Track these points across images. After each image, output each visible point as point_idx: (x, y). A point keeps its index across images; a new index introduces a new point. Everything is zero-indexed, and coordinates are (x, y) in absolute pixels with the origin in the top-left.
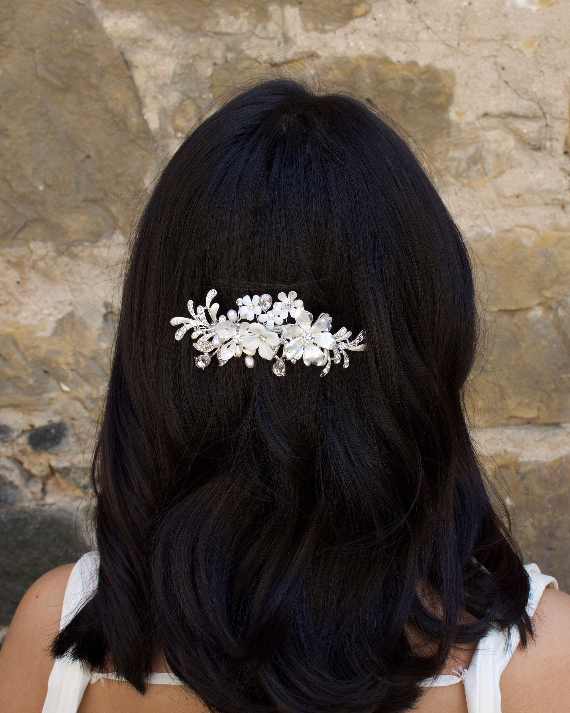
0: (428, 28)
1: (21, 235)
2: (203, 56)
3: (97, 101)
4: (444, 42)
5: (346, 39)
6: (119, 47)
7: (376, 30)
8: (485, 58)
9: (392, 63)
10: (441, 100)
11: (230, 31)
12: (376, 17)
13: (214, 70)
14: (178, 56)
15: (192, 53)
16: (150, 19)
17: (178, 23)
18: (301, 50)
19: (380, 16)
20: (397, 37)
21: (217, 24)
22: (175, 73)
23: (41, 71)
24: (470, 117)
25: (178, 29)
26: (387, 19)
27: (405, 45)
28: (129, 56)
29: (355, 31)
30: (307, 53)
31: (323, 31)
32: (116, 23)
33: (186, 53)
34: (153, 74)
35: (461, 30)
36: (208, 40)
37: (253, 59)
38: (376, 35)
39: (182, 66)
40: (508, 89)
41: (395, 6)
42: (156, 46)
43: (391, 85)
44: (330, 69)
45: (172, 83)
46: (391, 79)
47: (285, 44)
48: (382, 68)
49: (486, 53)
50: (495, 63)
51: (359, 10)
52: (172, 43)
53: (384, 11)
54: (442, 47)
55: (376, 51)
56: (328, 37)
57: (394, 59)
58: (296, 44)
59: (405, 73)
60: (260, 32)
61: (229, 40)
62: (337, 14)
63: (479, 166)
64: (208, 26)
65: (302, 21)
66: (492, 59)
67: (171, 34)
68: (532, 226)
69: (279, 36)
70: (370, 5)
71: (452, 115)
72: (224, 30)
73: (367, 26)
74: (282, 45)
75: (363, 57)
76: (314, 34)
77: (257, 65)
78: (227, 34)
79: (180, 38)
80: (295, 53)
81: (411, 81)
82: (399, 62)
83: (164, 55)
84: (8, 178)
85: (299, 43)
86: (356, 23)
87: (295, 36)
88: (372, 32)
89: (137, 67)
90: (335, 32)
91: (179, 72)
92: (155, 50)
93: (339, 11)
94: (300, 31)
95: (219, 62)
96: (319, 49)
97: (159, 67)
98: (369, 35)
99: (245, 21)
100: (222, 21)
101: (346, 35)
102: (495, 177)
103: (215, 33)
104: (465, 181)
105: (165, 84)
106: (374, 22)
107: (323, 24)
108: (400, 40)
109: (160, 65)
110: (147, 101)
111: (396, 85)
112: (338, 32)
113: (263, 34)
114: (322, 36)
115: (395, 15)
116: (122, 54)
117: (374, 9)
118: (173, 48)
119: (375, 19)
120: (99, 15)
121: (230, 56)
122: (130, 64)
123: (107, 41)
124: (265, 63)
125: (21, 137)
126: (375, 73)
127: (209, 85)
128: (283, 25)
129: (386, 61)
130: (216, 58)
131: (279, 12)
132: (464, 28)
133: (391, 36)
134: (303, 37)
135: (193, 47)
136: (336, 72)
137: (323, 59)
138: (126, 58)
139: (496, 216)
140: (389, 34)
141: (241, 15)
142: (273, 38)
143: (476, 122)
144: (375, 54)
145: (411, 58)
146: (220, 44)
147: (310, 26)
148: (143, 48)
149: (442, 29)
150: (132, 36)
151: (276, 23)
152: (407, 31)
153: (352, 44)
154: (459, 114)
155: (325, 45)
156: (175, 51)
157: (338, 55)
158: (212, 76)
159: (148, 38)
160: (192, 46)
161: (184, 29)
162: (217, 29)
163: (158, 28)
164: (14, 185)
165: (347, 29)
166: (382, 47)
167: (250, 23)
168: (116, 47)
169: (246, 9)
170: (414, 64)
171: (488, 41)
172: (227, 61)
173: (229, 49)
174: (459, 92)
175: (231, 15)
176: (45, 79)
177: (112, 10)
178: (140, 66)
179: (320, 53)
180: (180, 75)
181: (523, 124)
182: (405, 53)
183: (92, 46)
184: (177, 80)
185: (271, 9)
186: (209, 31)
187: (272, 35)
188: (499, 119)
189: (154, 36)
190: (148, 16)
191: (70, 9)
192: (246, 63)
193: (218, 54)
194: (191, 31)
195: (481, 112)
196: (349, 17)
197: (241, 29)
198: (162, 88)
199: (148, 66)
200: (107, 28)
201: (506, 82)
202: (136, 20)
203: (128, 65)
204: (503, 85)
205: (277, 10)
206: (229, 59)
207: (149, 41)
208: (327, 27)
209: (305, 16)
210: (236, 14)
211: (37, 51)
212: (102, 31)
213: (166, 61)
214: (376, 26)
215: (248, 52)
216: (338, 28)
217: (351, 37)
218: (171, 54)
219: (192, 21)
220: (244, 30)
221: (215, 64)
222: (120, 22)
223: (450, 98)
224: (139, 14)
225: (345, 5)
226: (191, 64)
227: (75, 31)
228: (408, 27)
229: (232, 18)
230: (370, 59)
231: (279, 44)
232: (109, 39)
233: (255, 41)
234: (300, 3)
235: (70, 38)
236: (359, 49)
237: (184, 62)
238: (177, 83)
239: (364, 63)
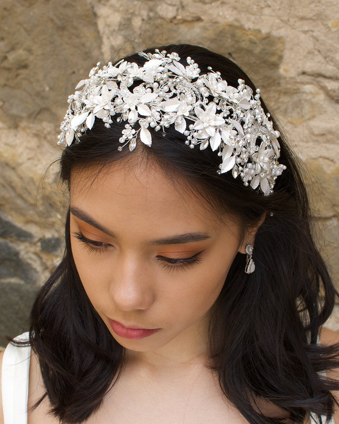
0: (269, 6)
1: (39, 117)
2: (136, 14)
3: (77, 37)
4: (279, 17)
5: (218, 9)
6: (91, 3)
8: (305, 32)
9: (244, 29)
10: (274, 59)
13: (142, 23)
14: (123, 13)
15: (130, 11)
20: (248, 10)
22: (121, 23)
23: (51, 15)
24: (292, 73)
27: (254, 17)
29: (223, 4)
30: (195, 17)
31: (204, 3)
33: (127, 11)
34: (108, 23)
35: (291, 10)
38: (236, 8)
39: (125, 19)
40: (320, 56)
42: (111, 4)
43: (243, 45)
45: (119, 30)
46: (243, 41)
47: (182, 10)
48: (239, 33)
49: (306, 28)
50: (313, 36)
54: (278, 21)
55: (236, 20)
56: (207, 7)
57: (246, 27)
59: (252, 37)
60: (168, 0)
61: (151, 4)
63: (298, 110)
66: (311, 33)
68: (331, 159)
69: (178, 4)
71: (281, 71)
74: (180, 10)
75: (227, 23)
76: (199, 5)
77: (165, 22)
81: (255, 43)
82: (249, 29)
83: (115, 11)
84: (31, 80)
87: (187, 5)
88: (234, 6)
90: (211, 5)
91: (123, 23)
92: (110, 7)
95: (145, 18)
96: (202, 15)
97: (111, 18)
98: (232, 8)
101: (217, 6)
102: (309, 119)
104: (289, 119)
105: (114, 31)
108: (250, 13)
110: (105, 40)
111: (246, 45)
113: (170, 2)
114: (203, 6)
116: (92, 8)
118: (120, 7)
121: (151, 14)
124: (171, 21)
126: (233, 36)
127: (139, 34)
129: (241, 28)
130: (143, 16)
132: (292, 8)
133: (245, 9)
135: (131, 7)
136: (210, 31)
137: (204, 22)
138: (94, 11)
139: (308, 147)
140: (244, 7)
142: (175, 5)
143: (297, 78)
144: (234, 22)
145: (257, 27)
146: (146, 6)
148: (104, 5)
149: (278, 8)
153: (221, 14)
154: (286, 70)
155: (206, 13)
156: (121, 9)
157: (213, 21)
158: (141, 28)
164: (34, 85)
165: (218, 3)
166: (239, 17)
168: (89, 3)
170: (259, 31)
171: (308, 19)
172: (149, 18)
173: (151, 10)
174: (287, 55)
178: (101, 17)
179: (203, 17)
180: (124, 25)
181: (328, 83)
182: (254, 23)
184: (122, 28)
187: (174, 3)
188: (313, 78)
192: (160, 21)
193: (145, 13)
195: (300, 70)
198: (113, 32)
199: (105, 17)
201: (319, 51)
203: (95, 15)
204: (316, 52)
206: (151, 17)
213: (116, 15)
214: (236, 2)
215: (160, 13)
216: (213, 1)
218: (118, 11)
221: (143, 20)
223: (281, 58)
226: (130, 18)
230: (230, 26)
231: (178, 10)
233: (164, 6)
236: (225, 18)
237: (126, 17)
238: (122, 30)
239: (227, 28)
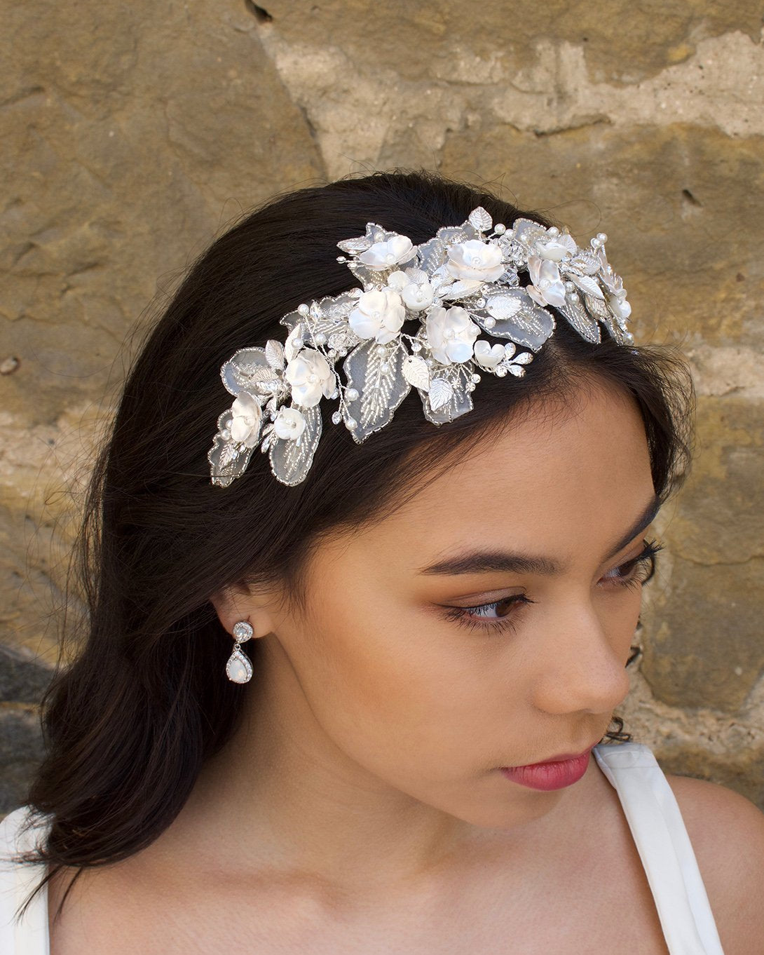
2: (430, 117)
3: (262, 182)
5: (655, 96)
6: (300, 99)
7: (702, 84)
9: (725, 136)
11: (474, 79)
12: (703, 65)
13: (447, 139)
14: (391, 117)
15: (413, 112)
16: (349, 58)
17: (394, 66)
18: (584, 112)
19: (710, 62)
20: (733, 95)
21: (454, 69)
22: (385, 142)
23: (175, 134)
25: (393, 74)
26: (720, 68)
27: (746, 109)
28: (314, 113)
29: (669, 84)
30: (592, 117)
31: (620, 84)
32: (296, 63)
33: (404, 112)
34: (351, 143)
36: (439, 92)
37: (508, 124)
38: (701, 92)
39: (396, 132)
41: (734, 47)
42: (357, 100)
43: (723, 170)
44: (630, 144)
45: (379, 159)
46: (722, 161)
47: (558, 103)
48: (711, 144)
51: (678, 53)
52: (382, 96)
53: (716, 55)
55: (701, 117)
56: (627, 92)
57: (729, 130)
58: (576, 102)
59: (745, 151)
60: (521, 82)
61: (472, 93)
62: (642, 59)
64: (439, 71)
65: (587, 66)
67: (381, 83)
69: (551, 89)
70: (694, 46)
72: (464, 78)
73: (688, 78)
74: (555, 104)
75: (680, 125)
76: (605, 88)
77: (514, 132)
78: (469, 84)
79: (396, 89)
80: (574, 116)
81: (755, 164)
82: (736, 134)
83: (369, 114)
84: (118, 297)
85: (581, 101)
86: (671, 73)
87: (576, 90)
88: (696, 87)
89: (326, 132)
90: (638, 87)
91: (392, 142)
92: (354, 106)
93: (645, 53)
94: (584, 82)
95: (455, 127)
96: (611, 112)
97: (360, 132)
98: (691, 92)
99: (499, 65)
100: (462, 64)
101: (655, 90)
103: (451, 83)
105: (369, 160)
106: (700, 72)
107: (620, 73)
108: (738, 101)
109: (362, 130)
111: (731, 170)
112: (642, 86)
113: (525, 87)
114: (617, 92)
115: (731, 60)
116: (304, 110)
117: (699, 52)
118: (385, 103)
119: (701, 68)
120: (270, 51)
121: (472, 118)
122: (315, 126)
123: (282, 89)
124: (528, 130)
125: (141, 234)
126: (698, 151)
127: (439, 162)
128: (557, 73)
129: (717, 132)
130: (451, 121)
131: (552, 52)
133: (725, 94)
134: (587, 92)
135: (415, 104)
136: (637, 147)
137: (617, 127)
138: (309, 117)
140: (723, 91)
141: (493, 58)
142: (541, 93)
144: (698, 122)
145: (755, 129)
146: (458, 100)
147: (599, 75)
148: (336, 101)
150: (320, 84)
151: (547, 70)
152: (751, 87)
153: (663, 106)
155: (621, 106)
156: (386, 109)
157: (641, 122)
158: (442, 149)
159: (346, 87)
160: (413, 102)
161: (401, 75)
162: (454, 76)
163: (360, 73)
164: (126, 309)
165: (657, 81)
166: (711, 110)
167: (505, 69)
168: (295, 100)
169: (501, 46)
170: (759, 138)
172: (467, 127)
173: (471, 107)
175: (477, 55)
176: (180, 146)
177: (290, 43)
178: (331, 130)
179: (613, 117)
180: (394, 145)
182: (746, 121)
183: (258, 97)
184: (388, 153)
185: (540, 47)
186: (441, 79)
187: (539, 88)
189: (355, 85)
190: (346, 54)
191: (225, 39)
192: (497, 130)
193: (454, 116)
194: (414, 78)
196: (661, 62)
197: (491, 77)
198: (364, 166)
199: (344, 131)
200: (281, 69)
202: (328, 58)
203: (312, 128)
205: (549, 49)
206: (470, 124)
207: (346, 91)
208: (626, 78)
209: (592, 60)
210: (483, 54)
211: (171, 102)
212: (274, 73)
213: (373, 124)
214: (703, 77)
215: (501, 113)
216: (642, 80)
217: (662, 95)
218: (379, 113)
219: (416, 63)
220: (496, 80)
221: (449, 130)
222: (302, 61)
224: (332, 50)
225: (654, 44)
226: (412, 129)
227: (232, 73)
228: (752, 80)
229: (478, 59)
230: (691, 129)
231: (550, 102)
232: (284, 87)
233: (512, 96)
234: (586, 40)
235: (224, 83)
236: (676, 113)
237: (400, 127)
238: (388, 157)
239: (682, 136)
